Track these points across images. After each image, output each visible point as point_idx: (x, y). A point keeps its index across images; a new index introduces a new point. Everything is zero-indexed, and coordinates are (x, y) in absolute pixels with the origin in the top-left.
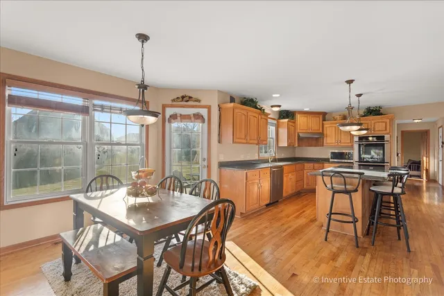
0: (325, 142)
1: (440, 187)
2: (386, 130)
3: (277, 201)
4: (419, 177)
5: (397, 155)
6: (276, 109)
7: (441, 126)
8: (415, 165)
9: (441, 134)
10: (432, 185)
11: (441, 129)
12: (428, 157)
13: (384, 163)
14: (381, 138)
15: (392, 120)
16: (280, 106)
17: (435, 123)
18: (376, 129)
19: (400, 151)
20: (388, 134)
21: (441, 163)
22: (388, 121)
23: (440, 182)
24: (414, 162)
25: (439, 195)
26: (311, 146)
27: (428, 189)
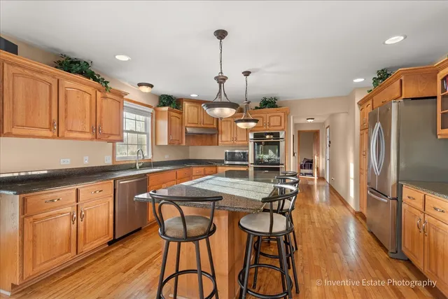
0: (220, 140)
1: (328, 185)
2: (281, 125)
3: (140, 229)
4: (312, 174)
5: (294, 155)
6: (146, 89)
7: (329, 127)
8: (308, 164)
9: (328, 134)
10: (322, 183)
11: (328, 129)
12: (318, 155)
13: (279, 164)
14: (276, 135)
15: (287, 115)
16: (151, 86)
17: (323, 124)
18: (272, 124)
19: (296, 151)
20: (283, 130)
21: (328, 161)
22: (282, 114)
23: (328, 180)
24: (308, 161)
25: (326, 193)
26: (205, 145)
27: (318, 186)
